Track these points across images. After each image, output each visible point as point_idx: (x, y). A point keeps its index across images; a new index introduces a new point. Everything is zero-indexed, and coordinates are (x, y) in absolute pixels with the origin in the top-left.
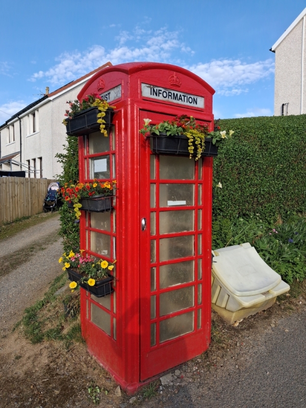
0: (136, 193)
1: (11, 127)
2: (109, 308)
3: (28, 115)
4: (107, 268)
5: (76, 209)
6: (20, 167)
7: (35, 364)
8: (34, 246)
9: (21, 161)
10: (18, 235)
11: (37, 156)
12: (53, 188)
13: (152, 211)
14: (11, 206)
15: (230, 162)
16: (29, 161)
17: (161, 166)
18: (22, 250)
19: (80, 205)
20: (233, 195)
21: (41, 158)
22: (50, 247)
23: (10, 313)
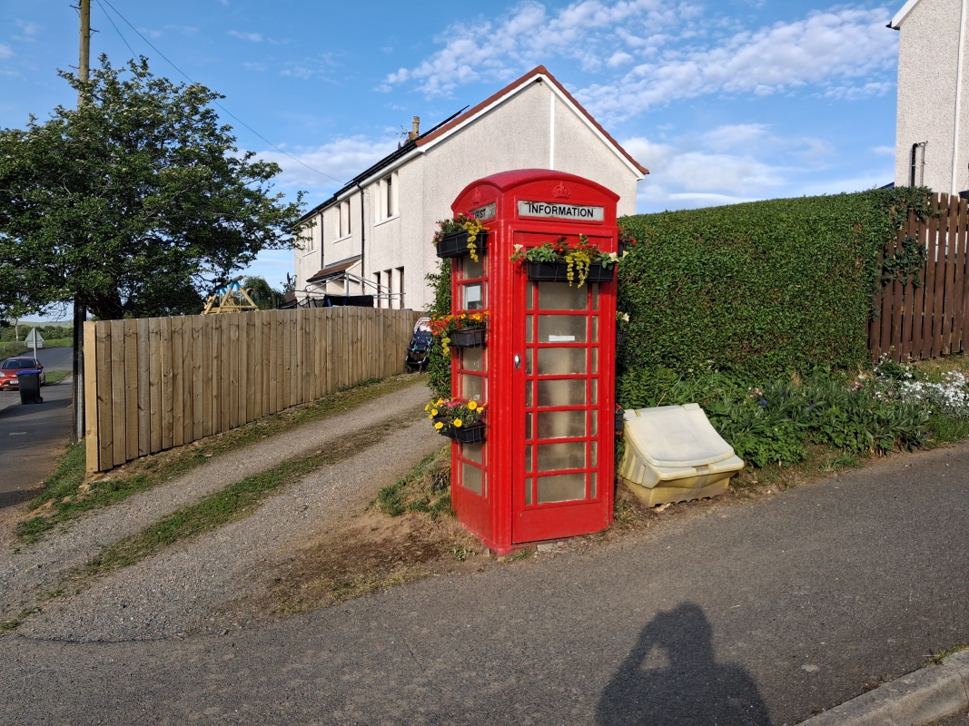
0: (509, 325)
1: (344, 205)
2: (480, 462)
3: (377, 181)
4: (475, 410)
5: (444, 345)
6: (360, 286)
7: (395, 533)
8: (391, 423)
9: (363, 275)
10: (363, 408)
11: (394, 265)
12: (423, 328)
13: (529, 346)
14: (350, 358)
15: (693, 283)
16: (378, 275)
17: (540, 294)
18: (372, 428)
19: (448, 340)
20: (700, 334)
21: (401, 269)
22: (416, 424)
23: (360, 497)
